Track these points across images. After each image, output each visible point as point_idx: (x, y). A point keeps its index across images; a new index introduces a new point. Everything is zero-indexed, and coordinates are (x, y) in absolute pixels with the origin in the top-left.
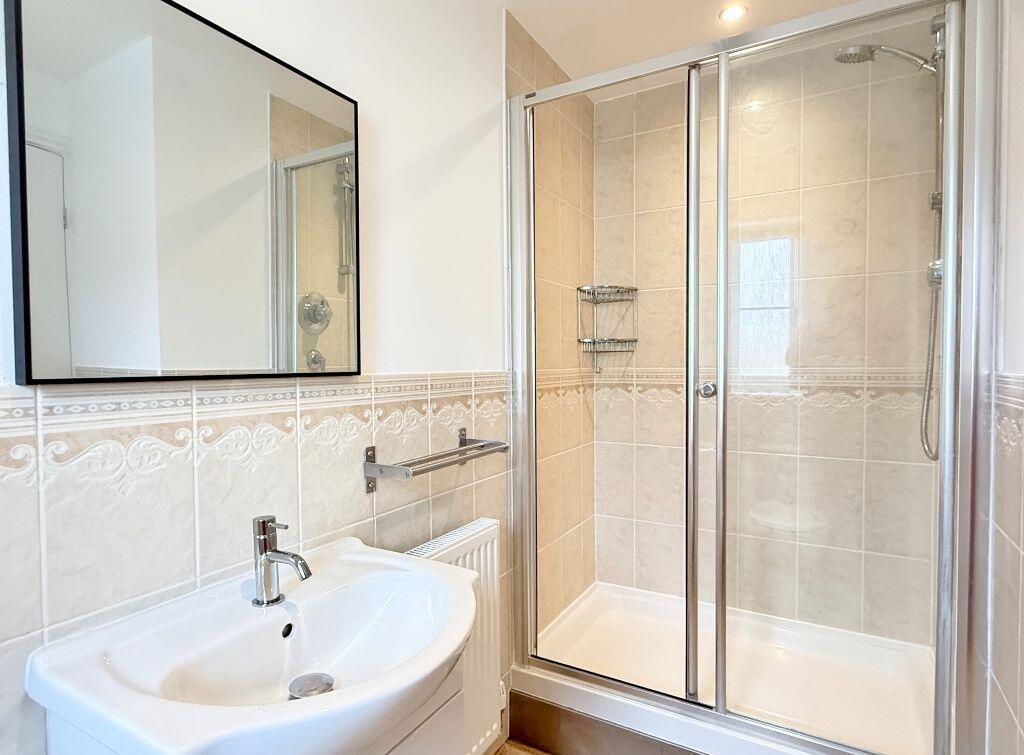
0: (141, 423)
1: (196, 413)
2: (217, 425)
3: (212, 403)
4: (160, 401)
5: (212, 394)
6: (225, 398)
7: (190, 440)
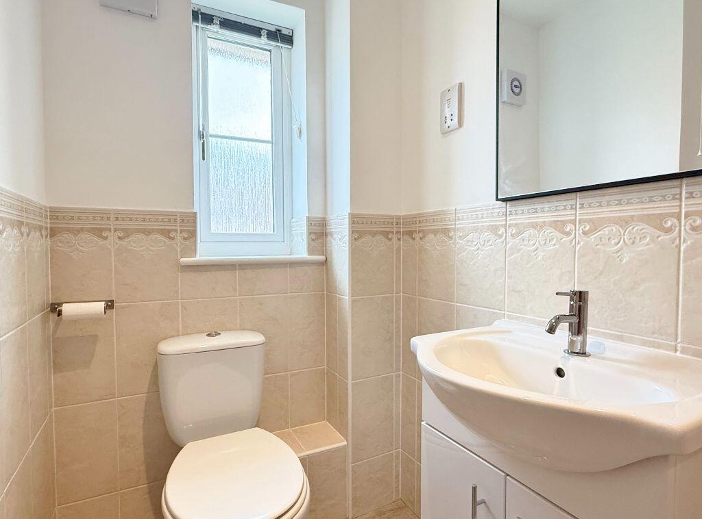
0: (546, 220)
1: (580, 214)
2: (593, 223)
3: (590, 207)
4: (556, 206)
5: (590, 200)
6: (600, 203)
7: (574, 232)
